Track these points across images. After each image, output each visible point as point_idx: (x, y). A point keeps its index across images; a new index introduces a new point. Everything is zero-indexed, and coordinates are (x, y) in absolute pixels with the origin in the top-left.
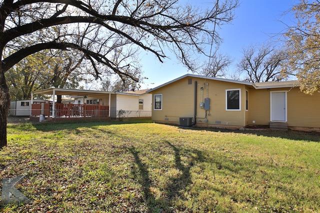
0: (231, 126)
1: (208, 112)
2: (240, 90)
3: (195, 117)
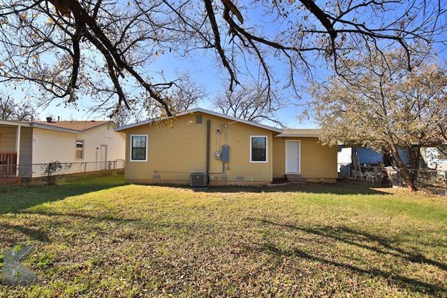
0: (256, 183)
1: (226, 165)
2: (266, 137)
3: (207, 171)
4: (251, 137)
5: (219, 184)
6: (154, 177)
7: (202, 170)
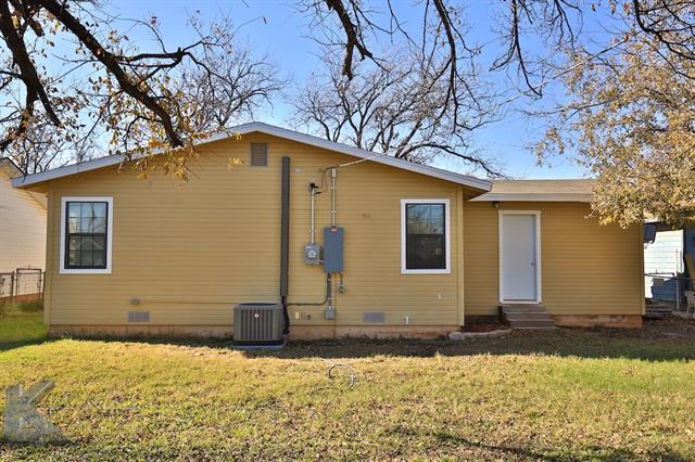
0: (420, 330)
1: (335, 281)
2: (447, 202)
3: (283, 299)
4: (404, 202)
5: (316, 334)
6: (131, 316)
7: (269, 294)
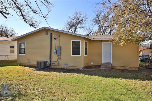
0: (75, 67)
1: (59, 57)
2: (80, 41)
3: (50, 60)
4: (72, 41)
7: (47, 59)
